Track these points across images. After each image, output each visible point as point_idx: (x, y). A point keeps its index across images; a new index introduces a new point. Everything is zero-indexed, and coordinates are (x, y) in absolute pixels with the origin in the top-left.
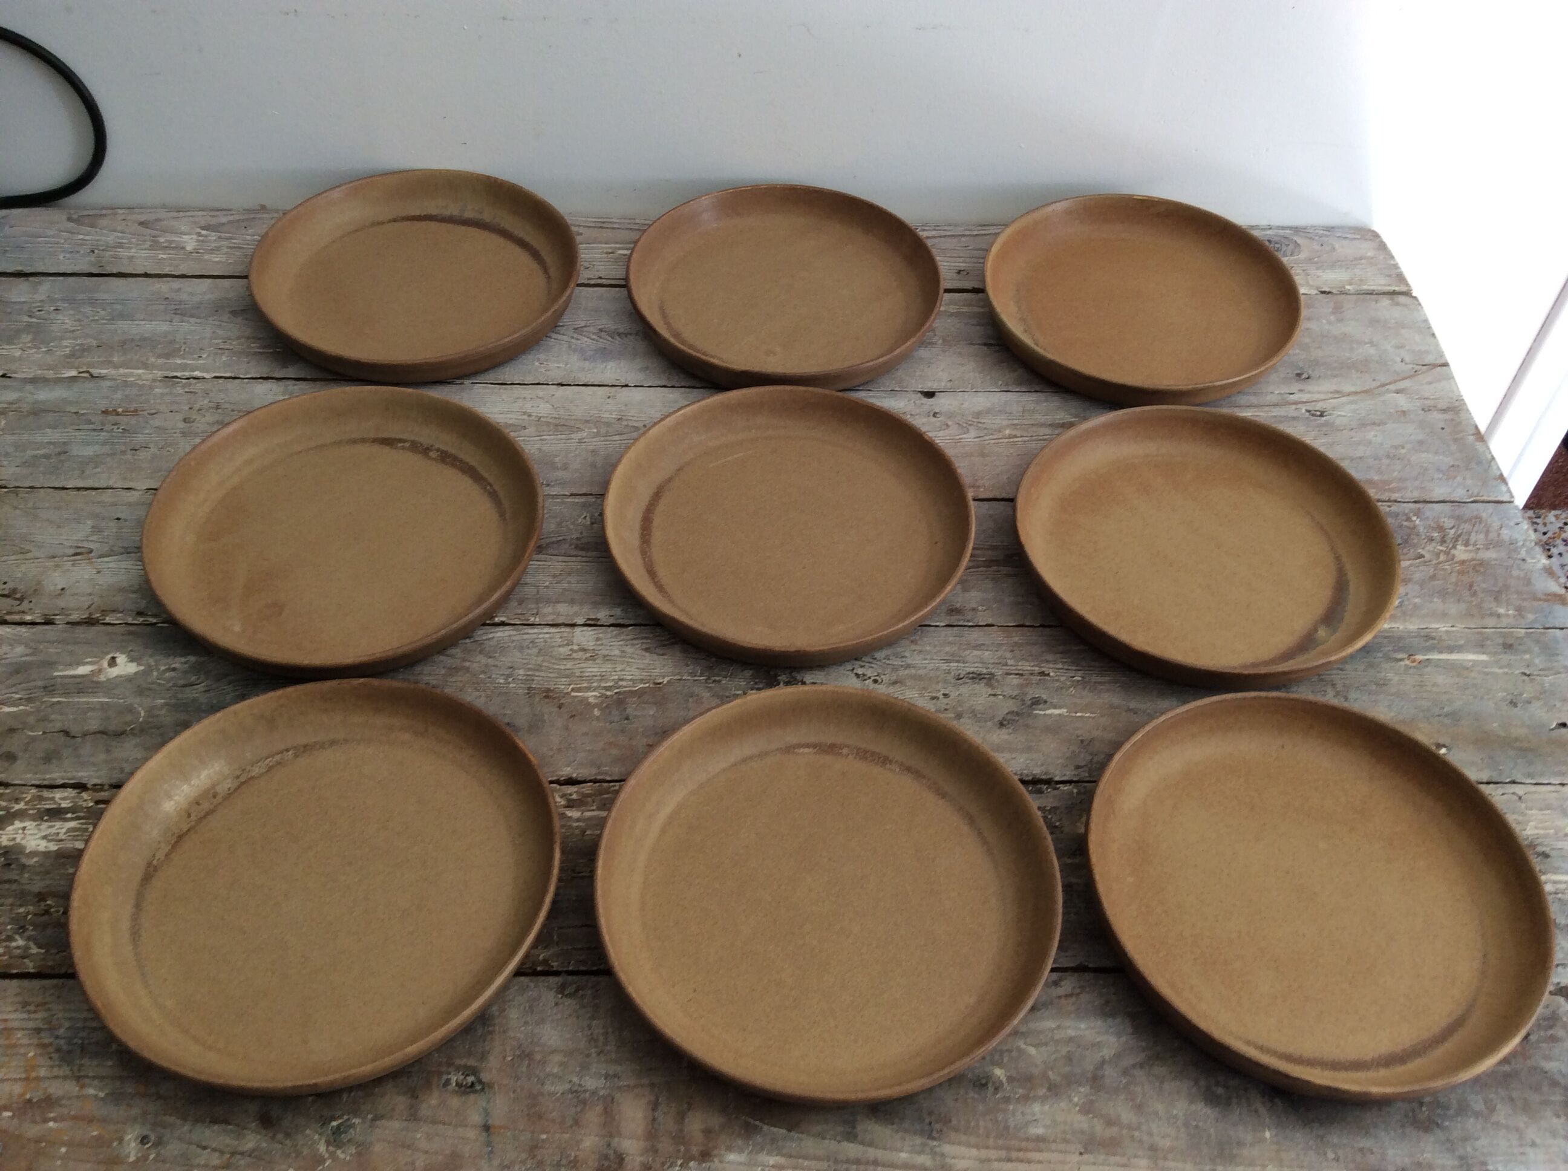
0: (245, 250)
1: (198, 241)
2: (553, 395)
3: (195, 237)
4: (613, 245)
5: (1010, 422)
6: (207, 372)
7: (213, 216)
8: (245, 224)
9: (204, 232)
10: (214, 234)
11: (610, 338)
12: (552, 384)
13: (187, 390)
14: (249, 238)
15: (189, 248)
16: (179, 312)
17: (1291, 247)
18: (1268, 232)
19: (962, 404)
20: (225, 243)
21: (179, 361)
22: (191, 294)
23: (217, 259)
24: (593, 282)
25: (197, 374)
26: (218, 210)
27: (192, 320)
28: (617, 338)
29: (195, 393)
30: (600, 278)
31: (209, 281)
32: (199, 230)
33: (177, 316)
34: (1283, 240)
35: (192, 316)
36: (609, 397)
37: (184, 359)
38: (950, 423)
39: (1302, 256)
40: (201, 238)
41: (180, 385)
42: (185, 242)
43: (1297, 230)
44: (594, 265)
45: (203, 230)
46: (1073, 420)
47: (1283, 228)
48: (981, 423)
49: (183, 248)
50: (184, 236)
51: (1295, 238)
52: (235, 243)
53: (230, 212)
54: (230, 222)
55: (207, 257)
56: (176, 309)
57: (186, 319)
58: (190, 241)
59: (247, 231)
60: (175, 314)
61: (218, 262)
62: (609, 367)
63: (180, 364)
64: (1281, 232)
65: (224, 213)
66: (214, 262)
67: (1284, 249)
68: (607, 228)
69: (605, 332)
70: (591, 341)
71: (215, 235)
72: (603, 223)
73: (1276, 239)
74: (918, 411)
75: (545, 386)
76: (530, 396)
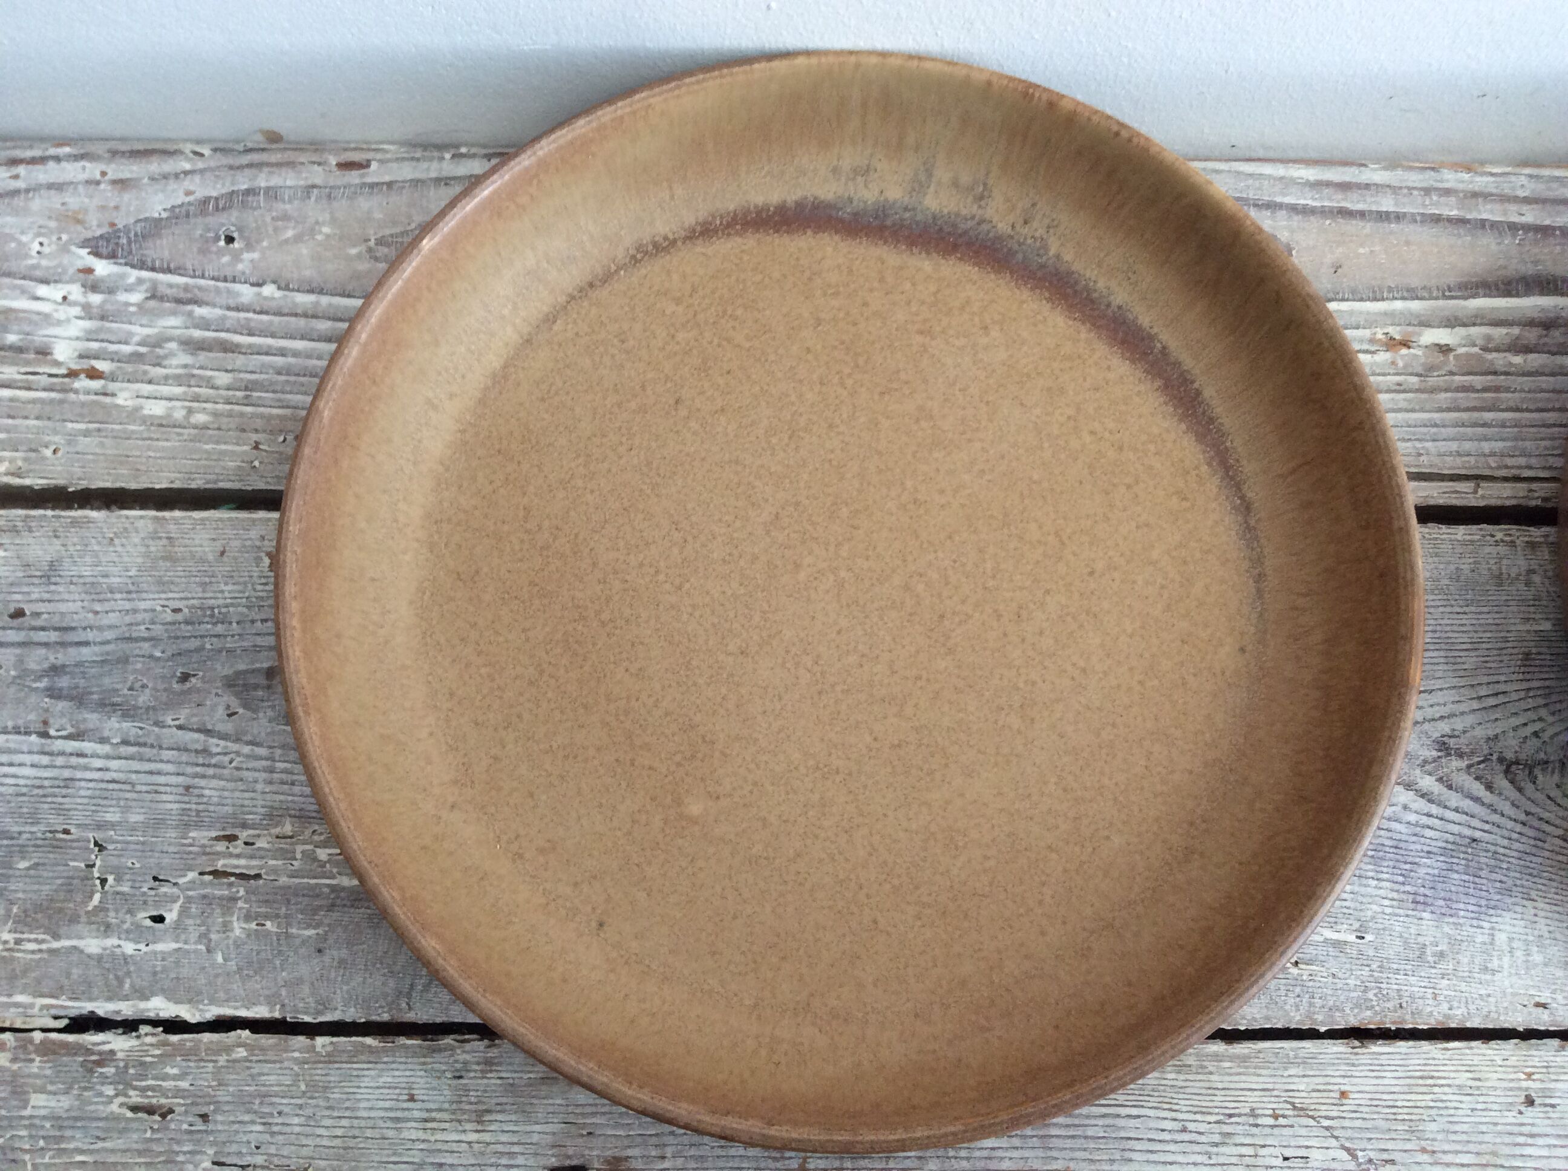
0: (240, 361)
1: (88, 311)
2: (1343, 1094)
3: (75, 291)
4: (1398, 305)
6: (192, 998)
7: (121, 184)
8: (228, 221)
9: (103, 268)
10: (134, 274)
11: (1478, 789)
12: (1334, 1034)
13: (135, 1098)
14: (246, 293)
15: (64, 352)
16: (64, 682)
20: (172, 323)
21: (93, 945)
22: (94, 590)
23: (156, 409)
25: (161, 1007)
26: (137, 154)
27: (115, 726)
28: (1503, 783)
29: (166, 1113)
31: (141, 518)
32: (84, 257)
33: (61, 705)
35: (108, 705)
36: (1530, 1102)
37: (107, 929)
40: (96, 299)
41: (110, 1070)
42: (46, 317)
45: (97, 254)
49: (44, 352)
50: (42, 290)
52: (205, 325)
53: (170, 165)
54: (178, 215)
55: (124, 397)
56: (55, 670)
57: (92, 719)
58: (64, 312)
59: (236, 257)
60: (54, 693)
61: (163, 424)
62: (1501, 938)
63: (100, 958)
65: (155, 166)
66: (145, 420)
68: (1362, 214)
69: (1460, 755)
70: (1421, 804)
71: (140, 281)
72: (1345, 187)
75: (1307, 1044)
76: (1269, 1105)
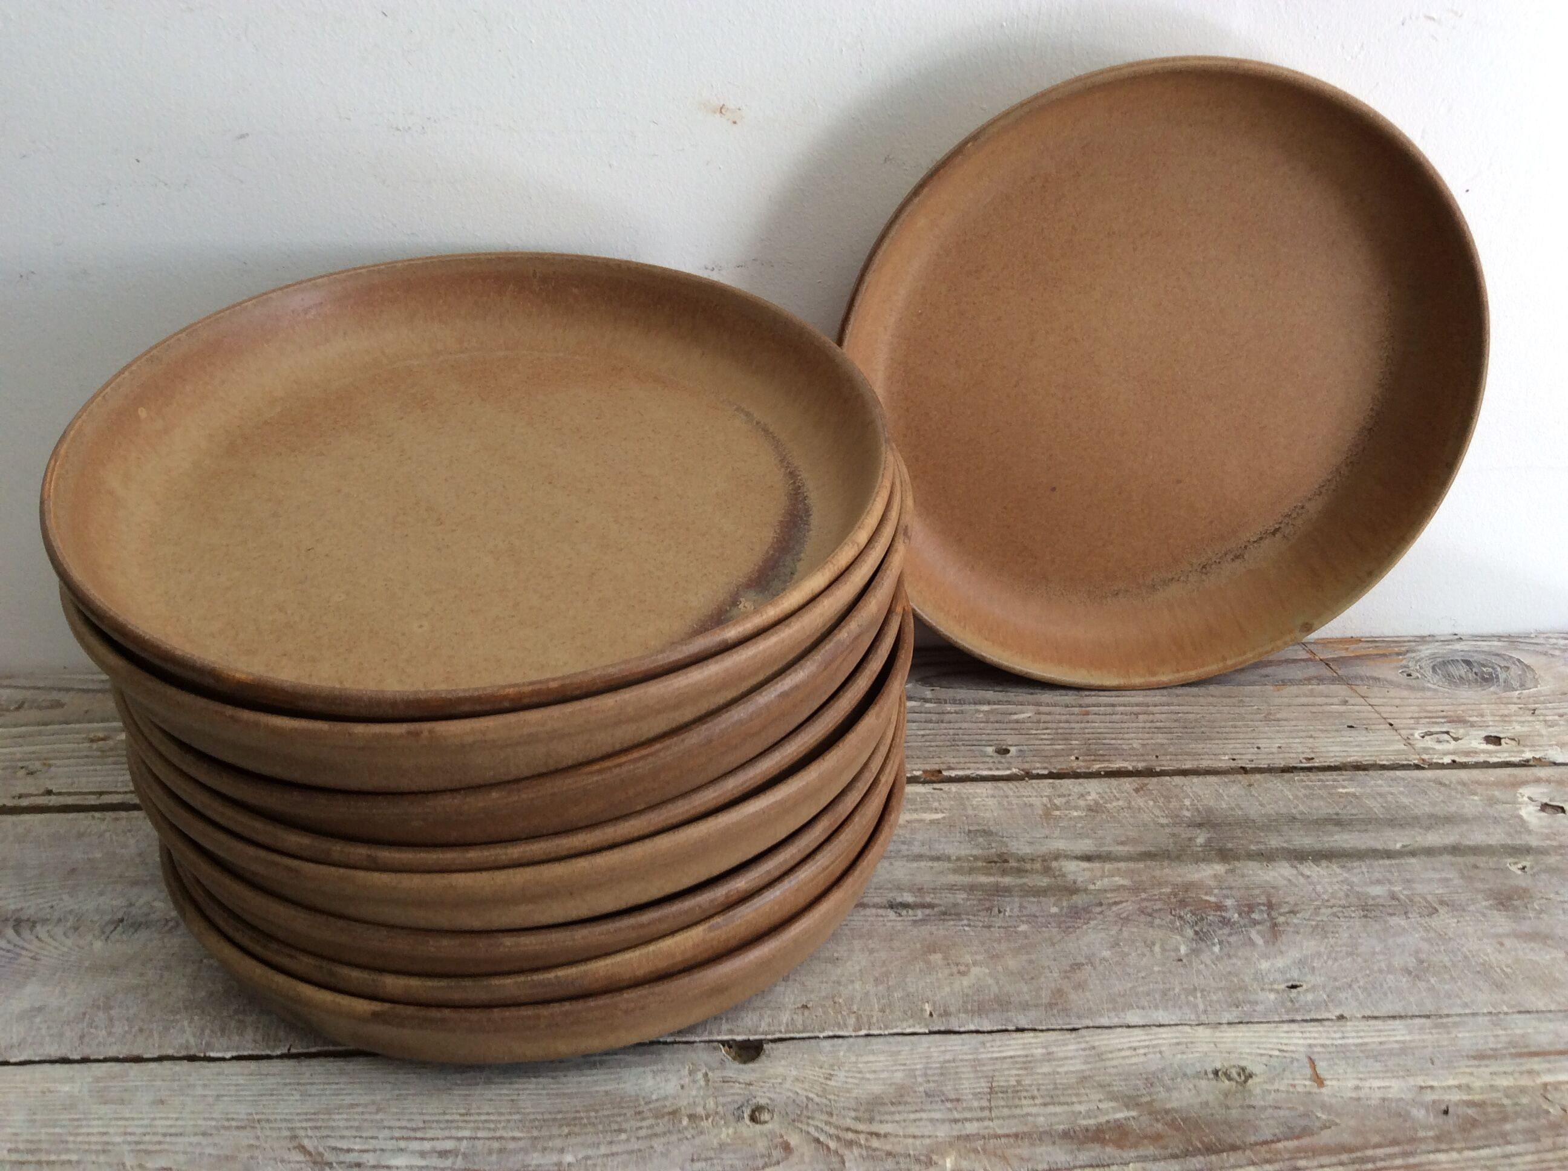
5: (956, 1130)
17: (1515, 671)
18: (1458, 646)
19: (829, 1077)
24: (25, 802)
30: (49, 793)
34: (1494, 659)
38: (794, 1140)
39: (1544, 688)
43: (1512, 640)
44: (50, 766)
46: (1120, 1115)
47: (1483, 638)
48: (878, 1135)
51: (1516, 655)
64: (1484, 645)
67: (1502, 676)
73: (1476, 657)
74: (711, 1104)
